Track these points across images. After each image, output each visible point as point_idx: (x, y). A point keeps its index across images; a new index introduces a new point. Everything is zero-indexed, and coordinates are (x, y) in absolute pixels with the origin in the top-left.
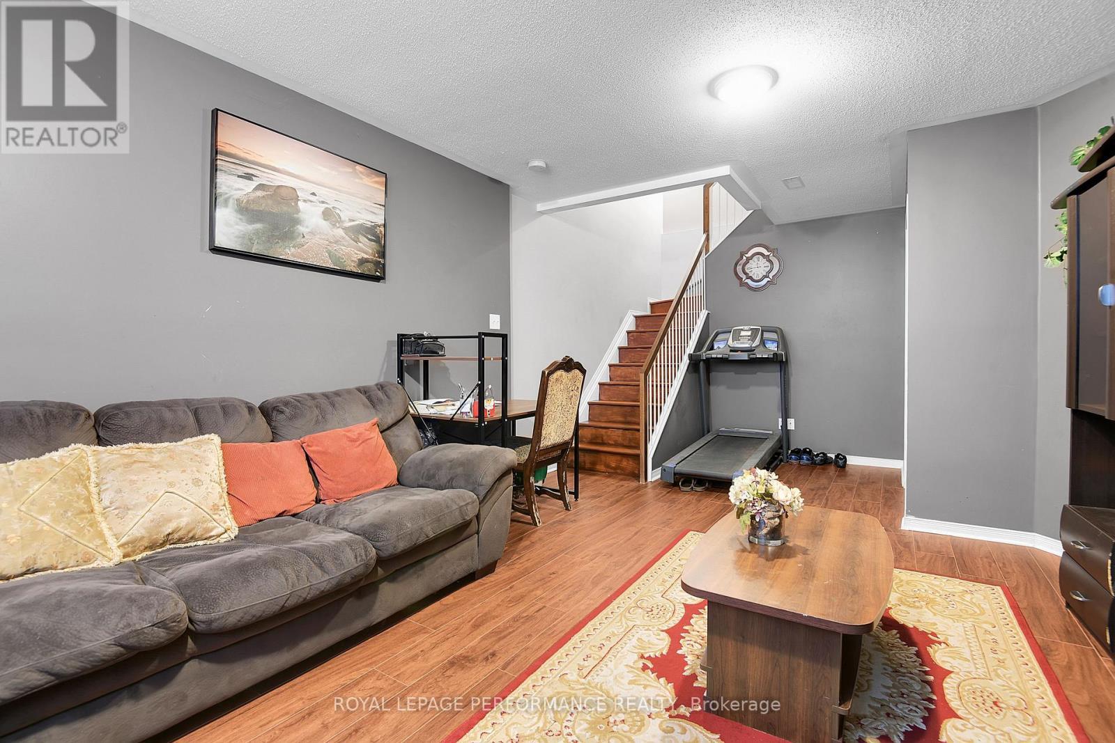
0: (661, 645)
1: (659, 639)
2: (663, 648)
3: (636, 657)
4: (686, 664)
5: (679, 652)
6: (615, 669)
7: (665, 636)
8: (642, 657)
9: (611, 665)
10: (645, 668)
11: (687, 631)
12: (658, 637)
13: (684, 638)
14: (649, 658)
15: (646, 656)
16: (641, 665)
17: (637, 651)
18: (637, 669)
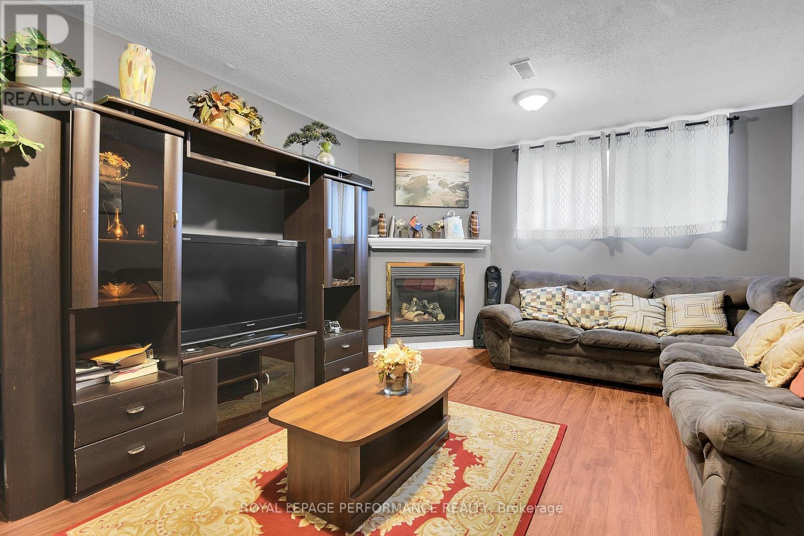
0: (471, 474)
1: (472, 478)
2: (469, 471)
3: (487, 465)
4: (454, 461)
5: (457, 468)
6: (499, 457)
7: (468, 482)
8: (483, 465)
9: (503, 459)
10: (481, 458)
11: (449, 485)
12: (472, 480)
13: (452, 480)
14: (478, 464)
15: (480, 466)
16: (483, 460)
17: (487, 469)
18: (485, 458)
